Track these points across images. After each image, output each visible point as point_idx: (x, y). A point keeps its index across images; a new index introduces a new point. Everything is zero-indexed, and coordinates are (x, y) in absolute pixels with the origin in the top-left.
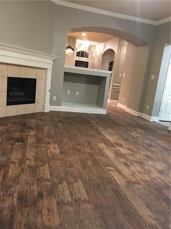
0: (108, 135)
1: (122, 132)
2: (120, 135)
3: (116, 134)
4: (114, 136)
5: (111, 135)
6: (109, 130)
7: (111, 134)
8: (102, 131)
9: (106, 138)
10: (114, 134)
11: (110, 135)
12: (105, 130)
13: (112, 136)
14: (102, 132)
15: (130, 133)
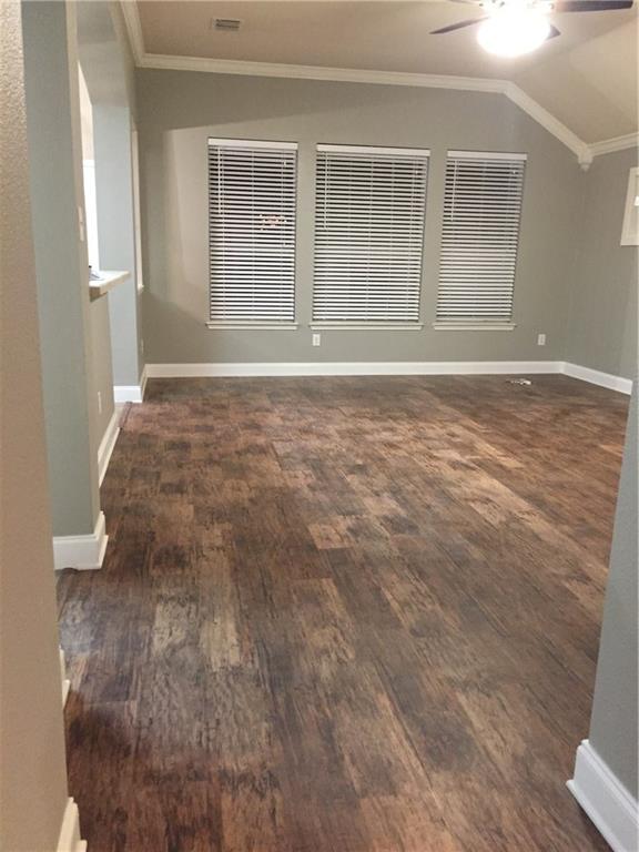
0: (497, 495)
1: (436, 515)
2: (449, 499)
3: (466, 500)
4: (476, 491)
5: (486, 495)
6: (496, 519)
7: (488, 501)
8: (528, 513)
9: (503, 483)
10: (473, 501)
11: (491, 497)
12: (518, 520)
13: (483, 490)
14: (524, 505)
15: (400, 509)
